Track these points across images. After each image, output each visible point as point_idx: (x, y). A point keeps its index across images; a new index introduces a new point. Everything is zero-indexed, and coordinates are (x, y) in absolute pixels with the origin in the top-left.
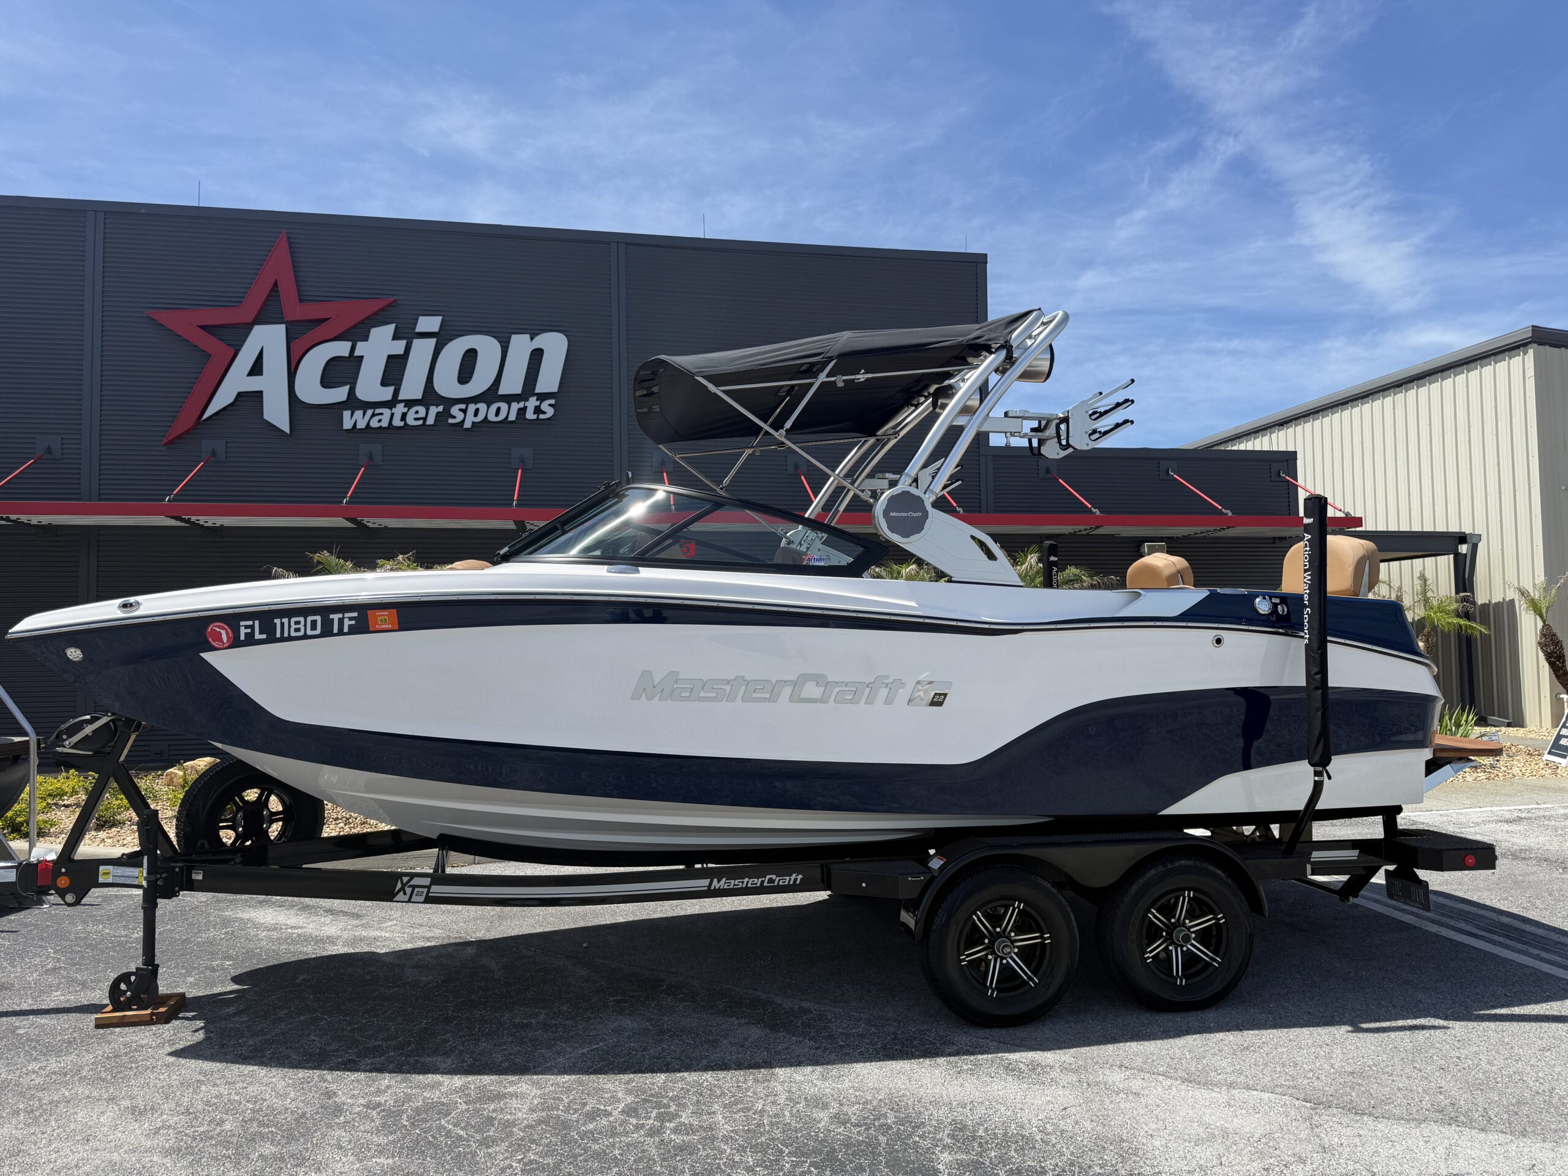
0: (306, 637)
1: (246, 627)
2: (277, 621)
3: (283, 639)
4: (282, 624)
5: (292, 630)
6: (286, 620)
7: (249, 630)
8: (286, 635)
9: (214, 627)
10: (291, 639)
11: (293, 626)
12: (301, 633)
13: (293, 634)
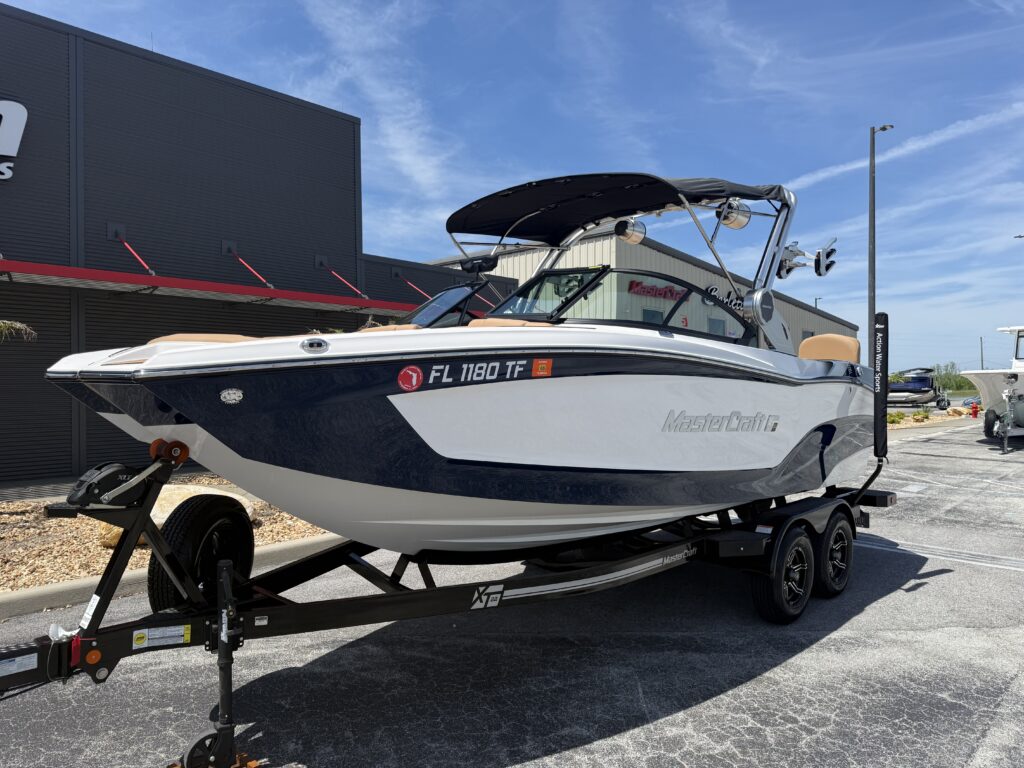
0: (485, 381)
1: (437, 371)
2: (465, 366)
3: (466, 383)
4: (468, 369)
5: (475, 374)
6: (472, 366)
7: (438, 374)
8: (469, 379)
9: (407, 370)
10: (473, 383)
11: (477, 371)
12: (482, 378)
13: (475, 378)
